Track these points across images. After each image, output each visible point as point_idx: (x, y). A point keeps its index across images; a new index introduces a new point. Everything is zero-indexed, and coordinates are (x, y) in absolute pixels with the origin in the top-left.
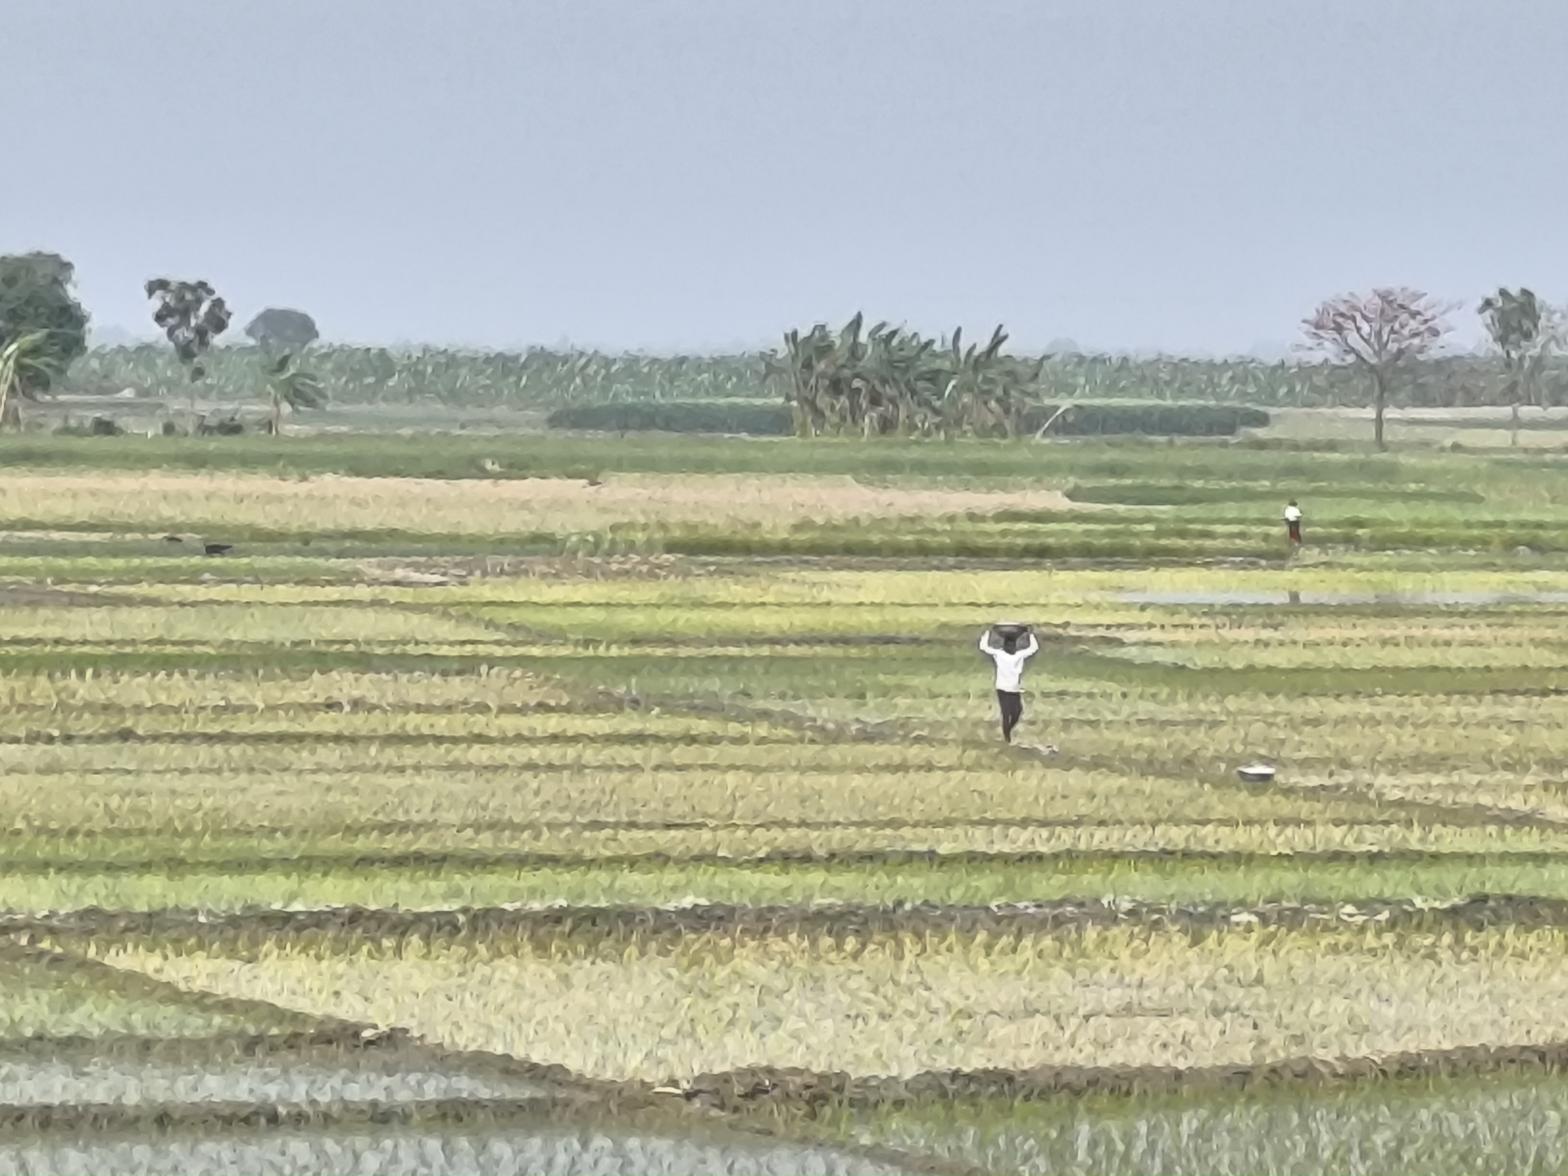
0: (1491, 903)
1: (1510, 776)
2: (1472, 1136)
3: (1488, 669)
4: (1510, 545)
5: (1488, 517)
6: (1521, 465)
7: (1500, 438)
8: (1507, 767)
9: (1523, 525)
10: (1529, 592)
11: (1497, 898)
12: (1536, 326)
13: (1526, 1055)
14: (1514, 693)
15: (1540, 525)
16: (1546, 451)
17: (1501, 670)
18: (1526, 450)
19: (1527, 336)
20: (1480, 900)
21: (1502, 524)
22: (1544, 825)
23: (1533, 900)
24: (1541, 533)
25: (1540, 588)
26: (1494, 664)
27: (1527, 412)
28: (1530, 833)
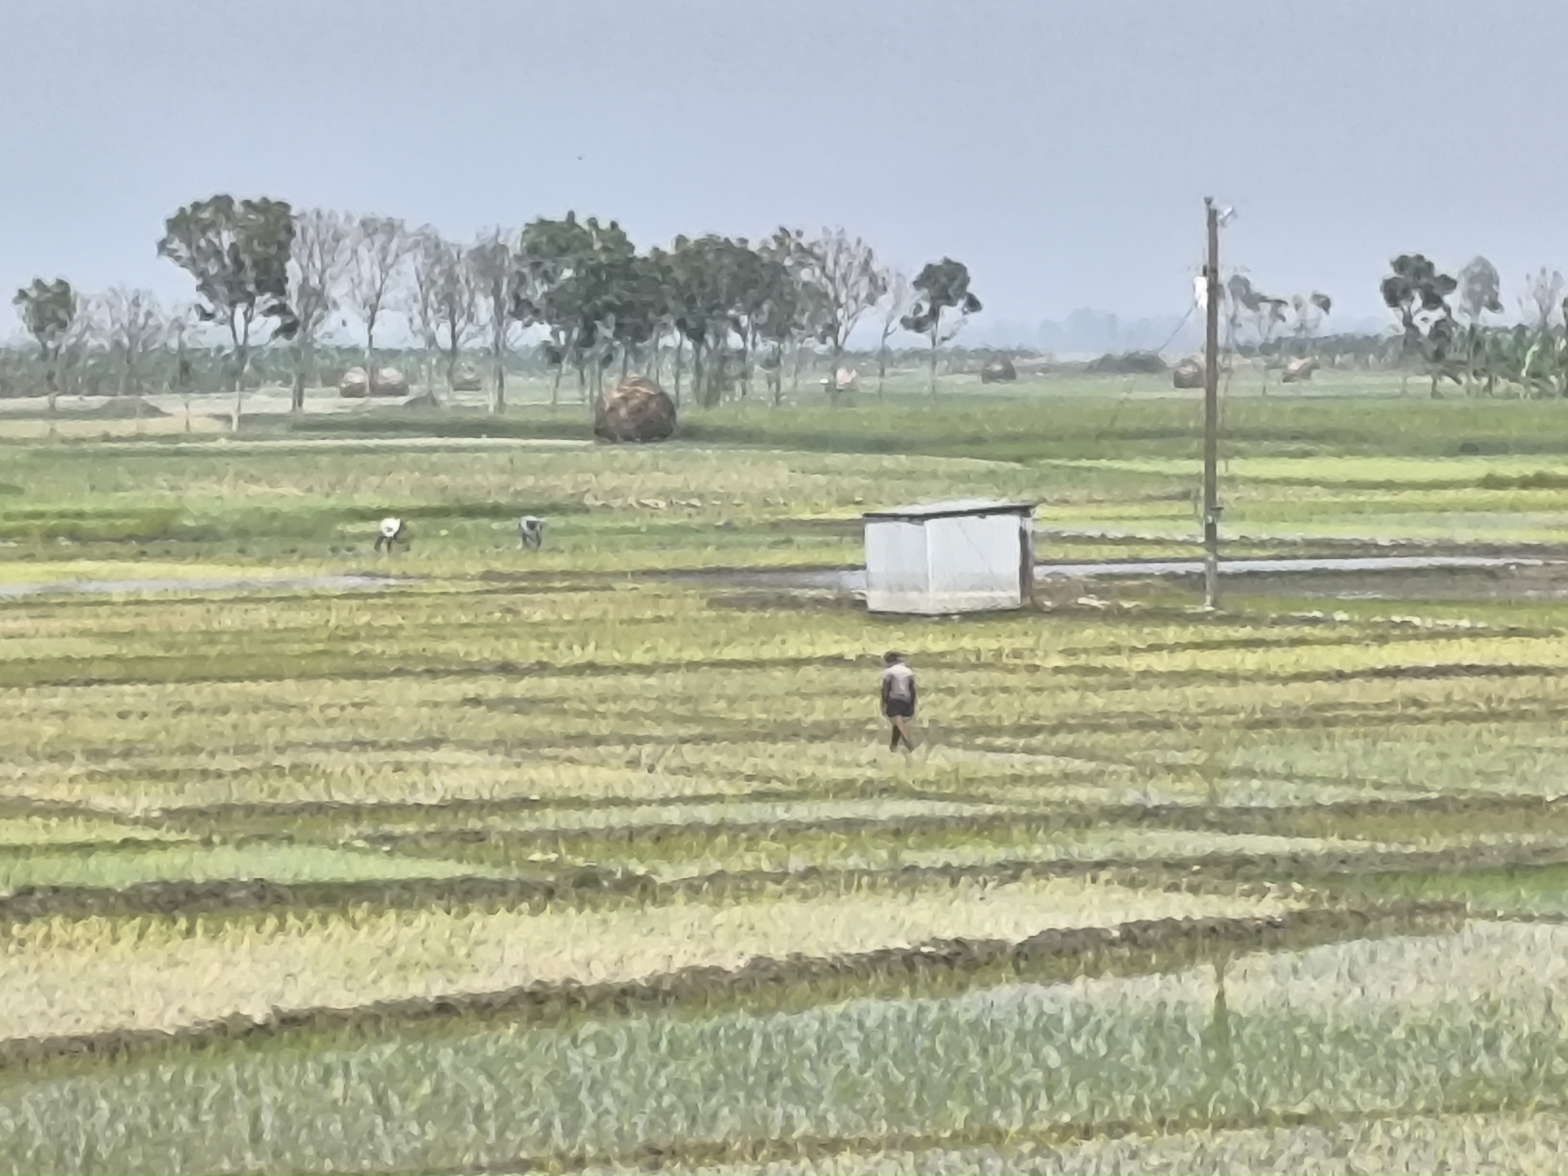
0: (38, 895)
1: (55, 767)
2: (22, 1128)
3: (31, 661)
4: (50, 536)
5: (28, 508)
6: (61, 455)
7: (37, 428)
8: (52, 758)
9: (62, 515)
10: (69, 583)
11: (43, 889)
12: (71, 318)
13: (75, 1046)
14: (57, 683)
15: (80, 515)
16: (83, 440)
17: (43, 661)
18: (64, 441)
19: (63, 325)
20: (26, 892)
21: (41, 515)
22: (90, 814)
23: (80, 890)
24: (82, 523)
25: (80, 577)
26: (38, 656)
27: (64, 401)
28: (75, 822)
